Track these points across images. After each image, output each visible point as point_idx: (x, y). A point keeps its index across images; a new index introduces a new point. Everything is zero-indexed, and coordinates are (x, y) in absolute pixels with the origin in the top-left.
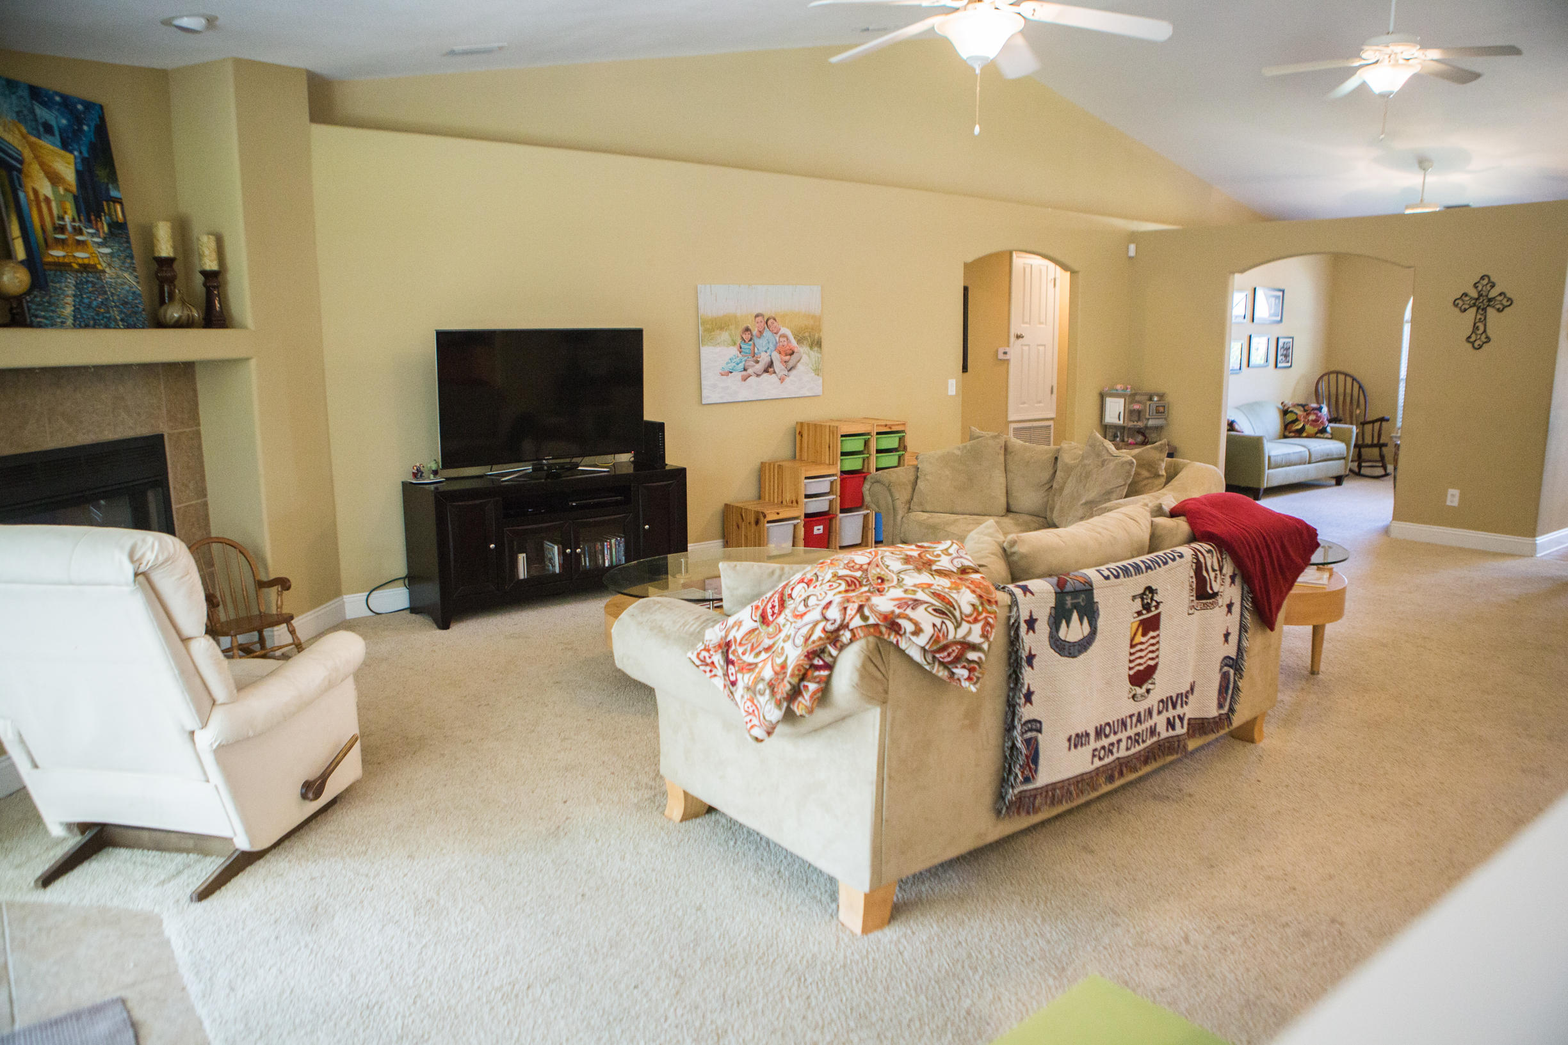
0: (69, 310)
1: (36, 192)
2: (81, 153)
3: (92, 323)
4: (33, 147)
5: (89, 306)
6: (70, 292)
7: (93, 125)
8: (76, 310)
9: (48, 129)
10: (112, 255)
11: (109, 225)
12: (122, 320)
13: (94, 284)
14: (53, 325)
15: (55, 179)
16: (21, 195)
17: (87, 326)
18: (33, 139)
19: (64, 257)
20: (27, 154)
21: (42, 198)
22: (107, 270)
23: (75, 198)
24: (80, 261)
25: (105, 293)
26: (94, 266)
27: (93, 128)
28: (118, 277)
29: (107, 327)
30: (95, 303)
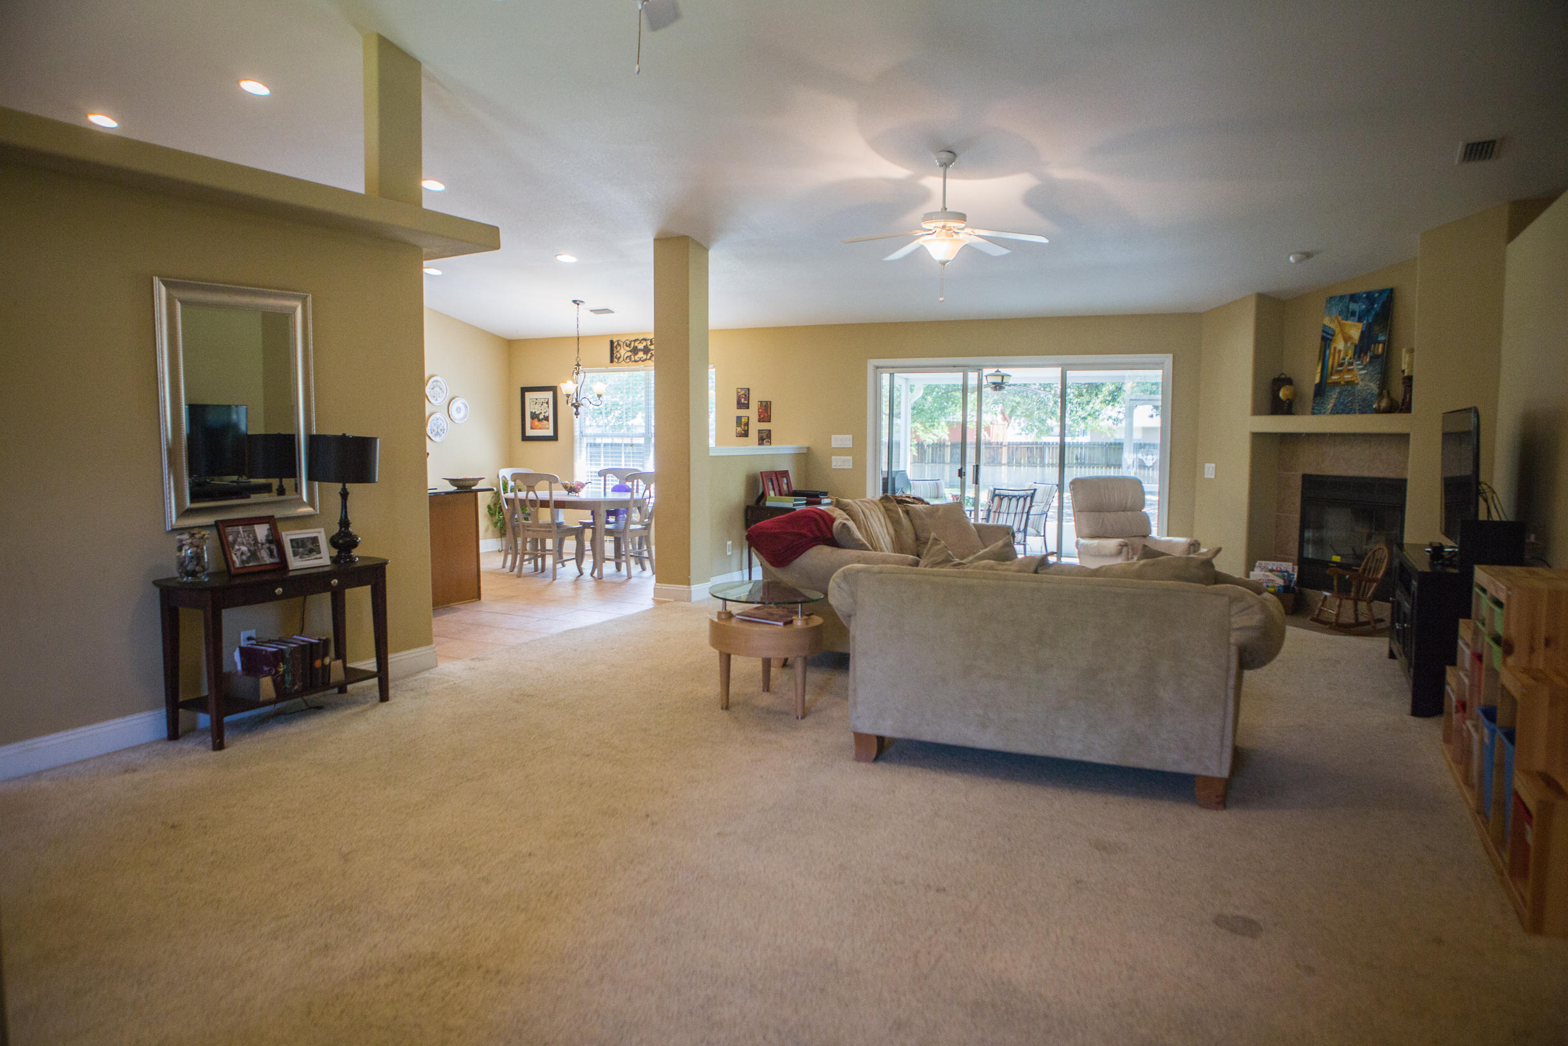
0: (1330, 406)
1: (1335, 348)
2: (1368, 320)
3: (1340, 411)
4: (1341, 326)
5: (1341, 404)
6: (1335, 396)
7: (1381, 302)
8: (1335, 405)
9: (1353, 314)
10: (1366, 374)
11: (1371, 358)
12: (1359, 410)
13: (1349, 391)
14: (1320, 413)
15: (1347, 339)
16: (1328, 352)
17: (1338, 413)
18: (1343, 322)
19: (1338, 379)
20: (1337, 330)
21: (1337, 350)
22: (1360, 383)
23: (1356, 346)
24: (1346, 380)
25: (1355, 395)
26: (1353, 381)
27: (1380, 305)
28: (1367, 385)
29: (1348, 413)
30: (1346, 401)
